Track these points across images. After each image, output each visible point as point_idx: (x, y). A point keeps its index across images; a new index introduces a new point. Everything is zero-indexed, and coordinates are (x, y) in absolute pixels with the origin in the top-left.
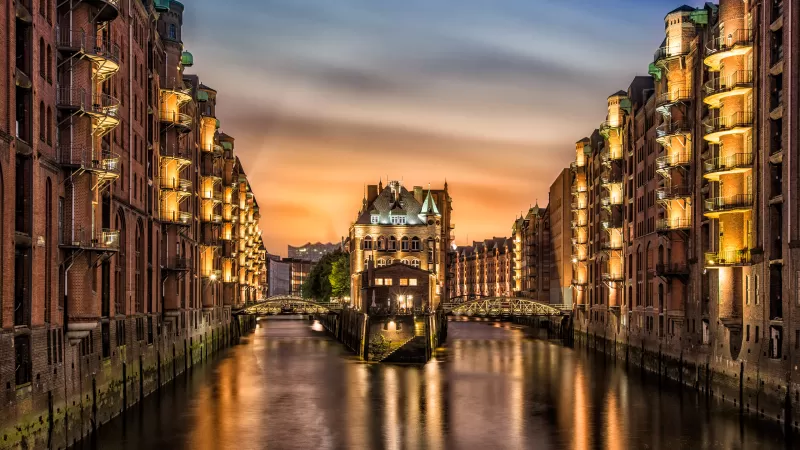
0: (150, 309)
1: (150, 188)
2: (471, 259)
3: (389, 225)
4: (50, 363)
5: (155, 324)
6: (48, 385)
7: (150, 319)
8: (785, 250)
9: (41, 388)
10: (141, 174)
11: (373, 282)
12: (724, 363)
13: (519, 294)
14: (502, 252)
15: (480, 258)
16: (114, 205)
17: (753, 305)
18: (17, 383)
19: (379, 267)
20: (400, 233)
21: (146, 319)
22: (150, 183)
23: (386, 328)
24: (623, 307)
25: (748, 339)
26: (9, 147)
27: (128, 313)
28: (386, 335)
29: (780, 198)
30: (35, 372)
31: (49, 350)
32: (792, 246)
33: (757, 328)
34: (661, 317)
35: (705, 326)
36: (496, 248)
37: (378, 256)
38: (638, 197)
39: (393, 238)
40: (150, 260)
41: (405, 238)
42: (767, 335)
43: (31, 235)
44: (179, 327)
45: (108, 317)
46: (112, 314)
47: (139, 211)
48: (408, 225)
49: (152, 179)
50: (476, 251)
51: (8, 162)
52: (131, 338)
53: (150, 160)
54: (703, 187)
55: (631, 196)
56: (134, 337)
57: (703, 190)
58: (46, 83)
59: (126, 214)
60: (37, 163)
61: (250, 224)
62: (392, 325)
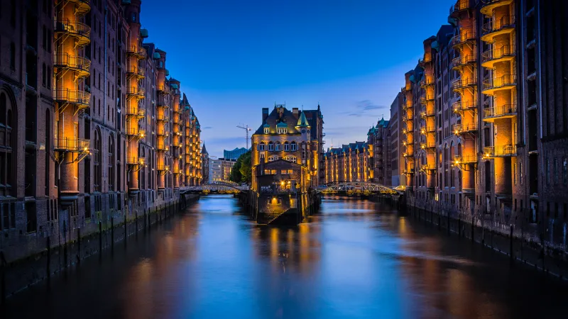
0: (119, 189)
1: (119, 114)
2: (340, 157)
3: (276, 134)
4: (49, 219)
5: (122, 198)
6: (47, 234)
7: (119, 195)
8: (540, 144)
9: (42, 235)
10: (113, 105)
11: (264, 172)
12: (500, 227)
13: (372, 180)
14: (361, 151)
15: (346, 156)
16: (93, 125)
17: (519, 185)
18: (28, 231)
19: (270, 162)
20: (283, 139)
21: (116, 195)
22: (119, 111)
23: (271, 202)
24: (436, 188)
25: (515, 210)
26: (21, 91)
27: (103, 191)
28: (271, 207)
29: (535, 106)
30: (39, 225)
31: (48, 211)
32: (543, 140)
33: (522, 201)
34: (460, 195)
35: (488, 201)
36: (357, 148)
37: (269, 155)
38: (445, 110)
39: (279, 143)
40: (119, 158)
41: (286, 143)
42: (528, 206)
43: (36, 143)
44: (141, 201)
45: (89, 193)
46: (91, 191)
47: (111, 129)
48: (288, 134)
49: (120, 108)
50: (344, 151)
51: (21, 99)
52: (105, 207)
53: (119, 97)
54: (485, 100)
55: (440, 110)
56: (108, 206)
57: (485, 103)
58: (47, 52)
59: (101, 130)
60: (39, 100)
61: (193, 136)
62: (274, 200)
